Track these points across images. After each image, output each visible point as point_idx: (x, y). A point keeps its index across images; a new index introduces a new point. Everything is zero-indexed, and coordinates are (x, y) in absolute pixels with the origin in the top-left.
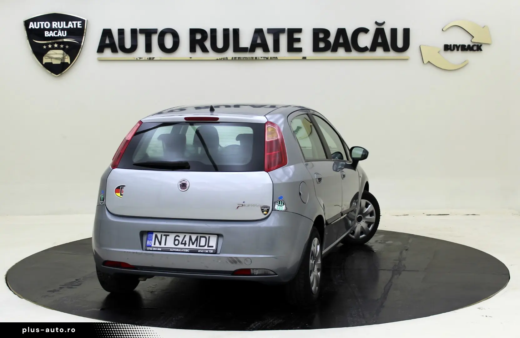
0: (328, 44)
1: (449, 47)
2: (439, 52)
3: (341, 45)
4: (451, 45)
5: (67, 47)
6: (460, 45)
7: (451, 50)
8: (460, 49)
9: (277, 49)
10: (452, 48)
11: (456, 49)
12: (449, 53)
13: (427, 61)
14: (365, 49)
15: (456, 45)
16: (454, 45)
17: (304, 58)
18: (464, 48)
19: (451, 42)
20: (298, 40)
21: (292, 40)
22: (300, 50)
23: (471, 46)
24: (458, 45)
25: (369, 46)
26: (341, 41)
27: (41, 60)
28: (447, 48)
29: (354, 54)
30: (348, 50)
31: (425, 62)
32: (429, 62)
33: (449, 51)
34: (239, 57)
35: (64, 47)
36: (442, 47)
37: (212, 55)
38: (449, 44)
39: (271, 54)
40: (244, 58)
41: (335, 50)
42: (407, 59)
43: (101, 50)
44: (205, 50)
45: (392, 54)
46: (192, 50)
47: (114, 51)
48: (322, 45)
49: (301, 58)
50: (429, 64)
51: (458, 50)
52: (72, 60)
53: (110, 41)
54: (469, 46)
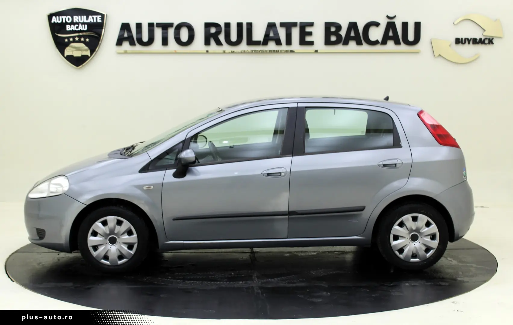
0: (339, 37)
1: (460, 41)
2: (450, 46)
3: (353, 39)
4: (462, 39)
5: (87, 40)
6: (471, 39)
7: (462, 43)
8: (471, 42)
9: (289, 42)
10: (463, 42)
11: (467, 42)
12: (460, 45)
13: (438, 54)
14: (376, 43)
15: (468, 39)
16: (465, 39)
17: (316, 51)
18: (475, 41)
19: (462, 36)
20: (310, 34)
21: (304, 34)
22: (311, 43)
23: (483, 39)
24: (469, 39)
25: (380, 40)
26: (353, 34)
27: (62, 53)
28: (458, 41)
29: (365, 47)
30: (359, 43)
31: (436, 55)
32: (440, 55)
33: (460, 44)
34: (255, 50)
35: (85, 40)
36: (454, 41)
37: (226, 47)
38: (460, 38)
39: (284, 47)
40: (260, 51)
41: (346, 43)
42: (417, 53)
43: (119, 42)
44: (219, 43)
45: (403, 47)
46: (207, 43)
47: (132, 44)
48: (333, 38)
49: (314, 51)
50: (440, 57)
51: (469, 43)
52: (92, 52)
53: (128, 35)
54: (481, 39)
